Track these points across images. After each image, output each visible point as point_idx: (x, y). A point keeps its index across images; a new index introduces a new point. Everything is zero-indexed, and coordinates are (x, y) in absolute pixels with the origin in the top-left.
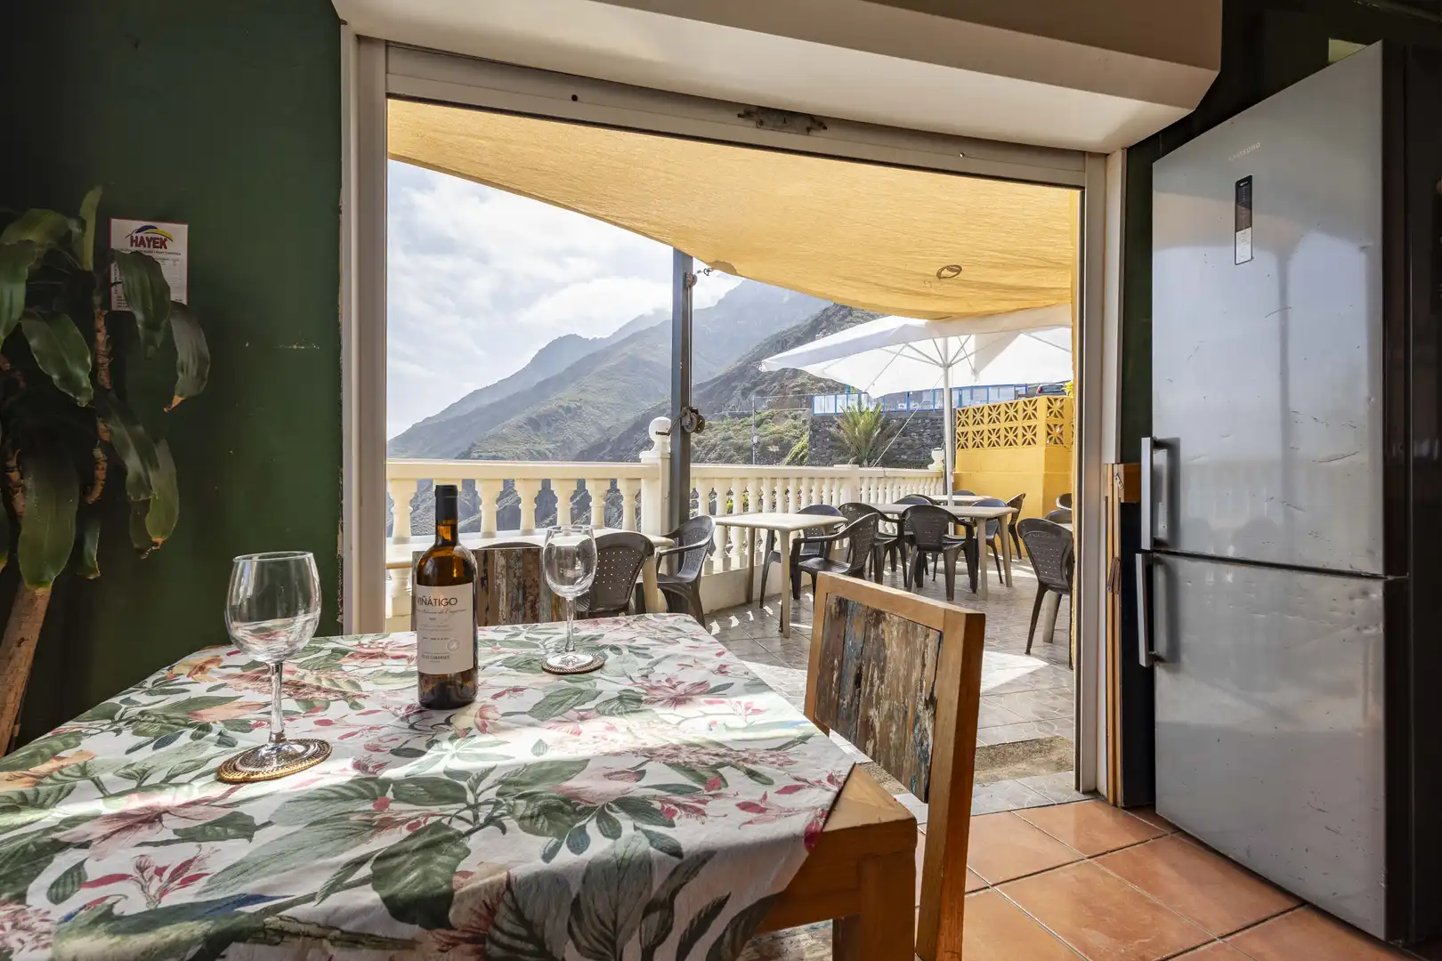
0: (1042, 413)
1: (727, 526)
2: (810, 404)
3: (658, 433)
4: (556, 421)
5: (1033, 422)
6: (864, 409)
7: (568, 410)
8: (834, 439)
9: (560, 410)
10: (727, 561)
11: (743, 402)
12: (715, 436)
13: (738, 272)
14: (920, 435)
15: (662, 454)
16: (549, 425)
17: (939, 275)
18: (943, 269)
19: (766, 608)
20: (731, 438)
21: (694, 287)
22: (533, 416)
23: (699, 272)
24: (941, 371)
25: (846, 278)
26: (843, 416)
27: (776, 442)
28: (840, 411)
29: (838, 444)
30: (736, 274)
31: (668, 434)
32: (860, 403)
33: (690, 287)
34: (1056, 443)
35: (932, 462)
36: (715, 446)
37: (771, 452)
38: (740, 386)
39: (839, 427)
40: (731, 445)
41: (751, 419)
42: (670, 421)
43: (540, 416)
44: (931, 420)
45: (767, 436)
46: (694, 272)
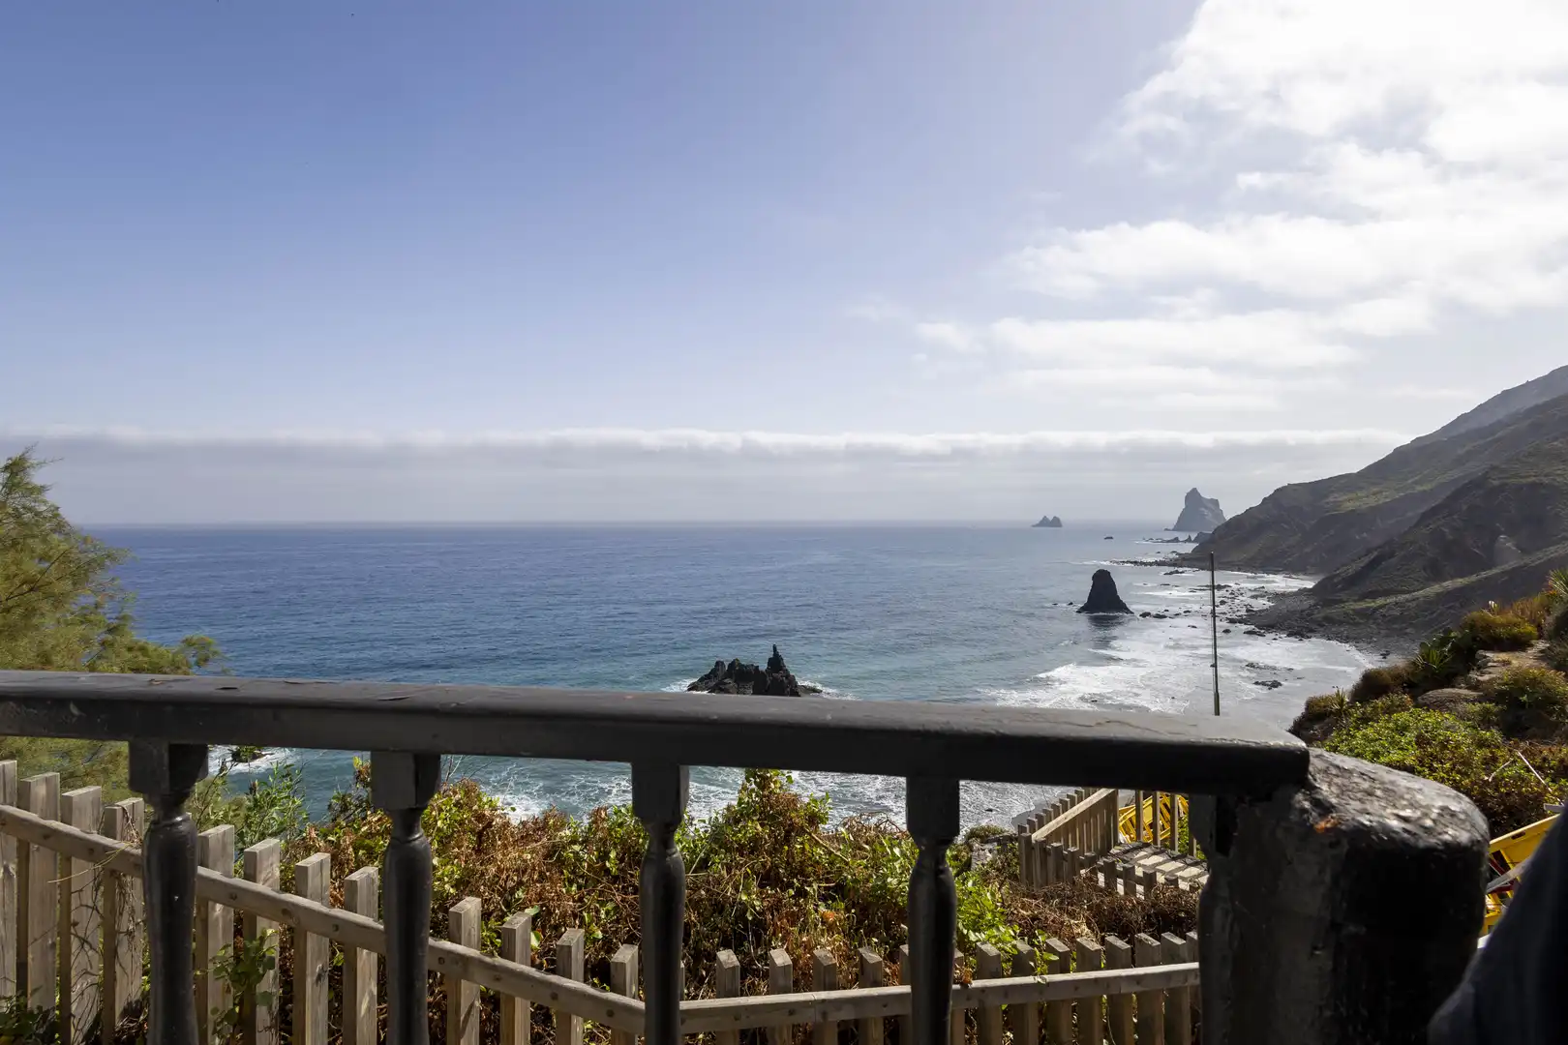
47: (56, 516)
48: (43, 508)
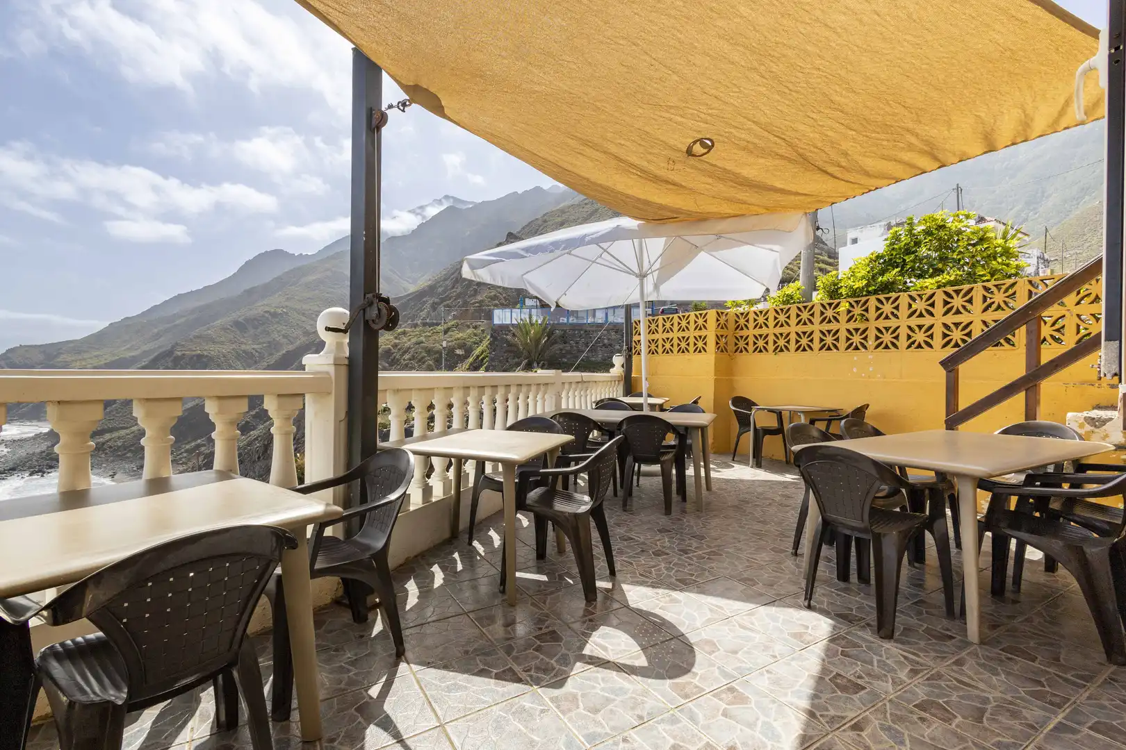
0: (712, 324)
1: (427, 456)
2: (489, 316)
3: (328, 329)
4: (263, 324)
5: (703, 333)
6: (534, 321)
7: (274, 315)
8: (510, 344)
9: (267, 315)
10: (427, 491)
11: (433, 314)
12: (409, 340)
13: (447, 111)
14: (577, 343)
15: (335, 359)
16: (256, 328)
17: (689, 152)
18: (695, 142)
19: (476, 544)
20: (422, 342)
21: (384, 130)
22: (240, 320)
23: (390, 107)
24: (637, 281)
25: (586, 143)
26: (517, 326)
27: (460, 347)
28: (514, 322)
29: (513, 348)
30: (444, 116)
31: (344, 331)
32: (530, 317)
33: (379, 128)
34: (722, 351)
35: (613, 366)
36: (409, 348)
37: (456, 355)
38: (430, 301)
39: (514, 335)
40: (422, 348)
41: (439, 327)
42: (348, 312)
43: (247, 320)
44: (586, 331)
45: (452, 341)
46: (384, 107)
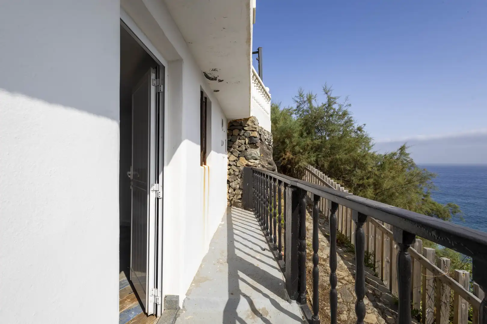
47: (412, 162)
48: (408, 160)
